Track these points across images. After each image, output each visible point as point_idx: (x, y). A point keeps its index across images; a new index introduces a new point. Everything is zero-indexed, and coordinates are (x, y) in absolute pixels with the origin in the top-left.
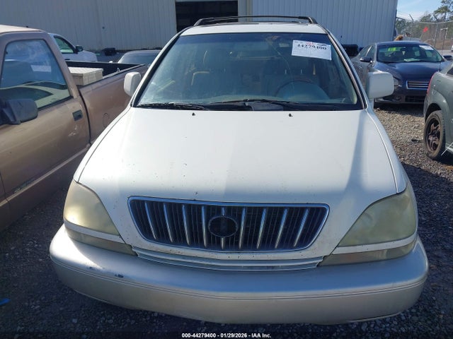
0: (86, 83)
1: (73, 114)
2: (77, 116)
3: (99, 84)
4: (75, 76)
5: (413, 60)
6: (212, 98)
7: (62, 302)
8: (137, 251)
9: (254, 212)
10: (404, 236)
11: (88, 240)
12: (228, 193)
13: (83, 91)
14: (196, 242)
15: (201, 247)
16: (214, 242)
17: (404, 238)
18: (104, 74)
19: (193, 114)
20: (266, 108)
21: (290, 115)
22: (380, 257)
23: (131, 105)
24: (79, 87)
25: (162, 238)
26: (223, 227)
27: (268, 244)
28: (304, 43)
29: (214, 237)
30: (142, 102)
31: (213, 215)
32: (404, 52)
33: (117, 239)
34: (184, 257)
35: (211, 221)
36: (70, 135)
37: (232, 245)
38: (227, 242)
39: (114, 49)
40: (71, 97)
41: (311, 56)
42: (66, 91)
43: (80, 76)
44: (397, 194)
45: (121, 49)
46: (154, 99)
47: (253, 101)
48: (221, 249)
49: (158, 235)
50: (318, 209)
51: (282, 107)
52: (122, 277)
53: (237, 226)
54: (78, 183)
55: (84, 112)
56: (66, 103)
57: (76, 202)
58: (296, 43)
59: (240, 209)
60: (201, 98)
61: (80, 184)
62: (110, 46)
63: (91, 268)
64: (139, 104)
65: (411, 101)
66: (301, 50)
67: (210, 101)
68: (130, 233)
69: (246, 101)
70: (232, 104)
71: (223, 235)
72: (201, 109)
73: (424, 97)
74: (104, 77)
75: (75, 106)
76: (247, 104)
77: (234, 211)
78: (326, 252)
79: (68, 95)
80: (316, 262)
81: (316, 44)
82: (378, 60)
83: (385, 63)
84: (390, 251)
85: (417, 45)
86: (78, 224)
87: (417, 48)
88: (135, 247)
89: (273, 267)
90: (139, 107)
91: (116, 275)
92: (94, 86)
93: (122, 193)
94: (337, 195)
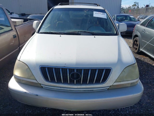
0: (17, 25)
1: (13, 36)
2: (15, 37)
3: (22, 25)
4: (13, 22)
5: (127, 20)
6: (67, 31)
7: (11, 105)
8: (43, 86)
9: (86, 71)
10: (136, 78)
11: (23, 82)
12: (77, 64)
13: (16, 27)
14: (65, 82)
15: (67, 84)
16: (72, 82)
17: (136, 79)
18: (24, 22)
19: (60, 36)
20: (86, 34)
21: (95, 37)
22: (128, 86)
23: (37, 33)
24: (15, 26)
25: (53, 80)
26: (75, 76)
27: (91, 82)
28: (98, 12)
29: (72, 80)
30: (41, 31)
31: (72, 72)
32: (124, 18)
33: (35, 81)
34: (61, 87)
35: (71, 74)
36: (11, 44)
37: (78, 83)
38: (77, 82)
39: (25, 14)
40: (12, 30)
41: (100, 17)
42: (10, 27)
43: (15, 22)
44: (134, 64)
45: (27, 14)
46: (45, 31)
47: (81, 32)
48: (74, 84)
49: (51, 79)
50: (108, 69)
51: (92, 34)
52: (38, 95)
53: (80, 76)
54: (19, 61)
55: (17, 35)
56: (10, 32)
57: (18, 68)
58: (94, 12)
59: (81, 70)
60: (62, 31)
61: (20, 61)
62: (23, 13)
63: (25, 92)
64: (40, 32)
65: (127, 34)
66: (96, 15)
67: (66, 32)
68: (40, 79)
69: (79, 32)
70: (74, 33)
71: (75, 79)
72: (63, 34)
73: (132, 33)
74: (24, 23)
75: (13, 33)
76: (79, 33)
77: (79, 70)
78: (111, 84)
79: (11, 29)
80: (107, 88)
81: (101, 13)
82: (116, 20)
83: (119, 21)
84: (131, 83)
85: (129, 16)
86: (19, 76)
87: (129, 17)
88: (42, 84)
89: (92, 90)
90: (40, 33)
91: (35, 95)
92: (20, 26)
93: (37, 64)
94: (114, 64)
